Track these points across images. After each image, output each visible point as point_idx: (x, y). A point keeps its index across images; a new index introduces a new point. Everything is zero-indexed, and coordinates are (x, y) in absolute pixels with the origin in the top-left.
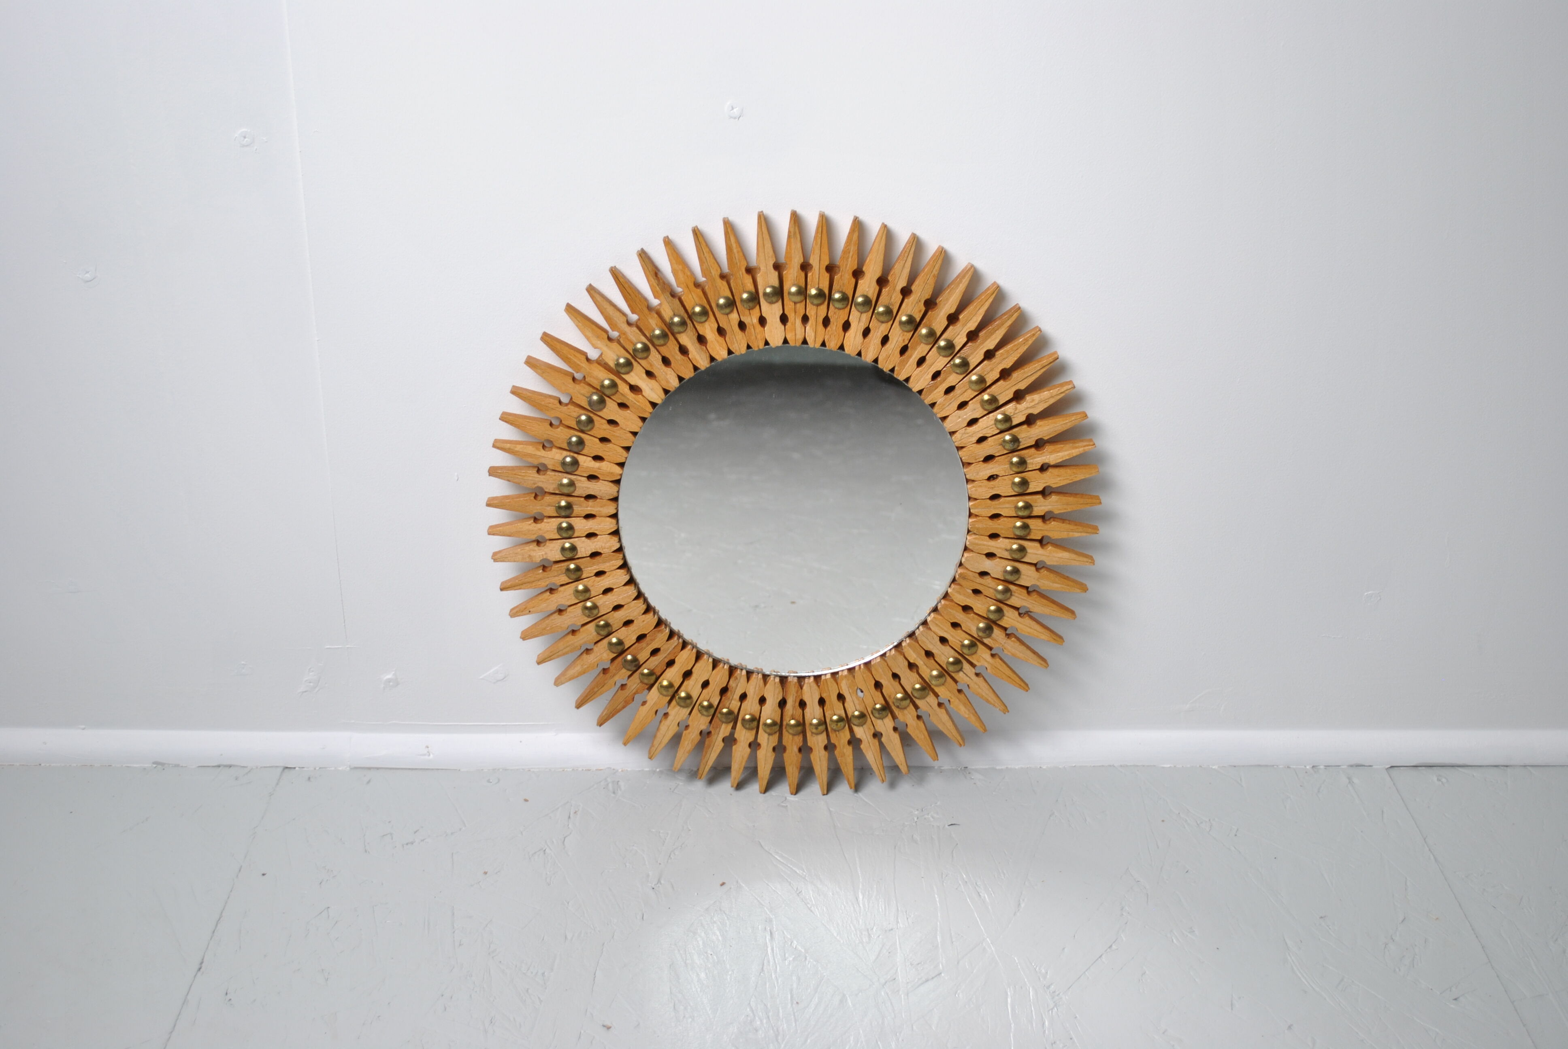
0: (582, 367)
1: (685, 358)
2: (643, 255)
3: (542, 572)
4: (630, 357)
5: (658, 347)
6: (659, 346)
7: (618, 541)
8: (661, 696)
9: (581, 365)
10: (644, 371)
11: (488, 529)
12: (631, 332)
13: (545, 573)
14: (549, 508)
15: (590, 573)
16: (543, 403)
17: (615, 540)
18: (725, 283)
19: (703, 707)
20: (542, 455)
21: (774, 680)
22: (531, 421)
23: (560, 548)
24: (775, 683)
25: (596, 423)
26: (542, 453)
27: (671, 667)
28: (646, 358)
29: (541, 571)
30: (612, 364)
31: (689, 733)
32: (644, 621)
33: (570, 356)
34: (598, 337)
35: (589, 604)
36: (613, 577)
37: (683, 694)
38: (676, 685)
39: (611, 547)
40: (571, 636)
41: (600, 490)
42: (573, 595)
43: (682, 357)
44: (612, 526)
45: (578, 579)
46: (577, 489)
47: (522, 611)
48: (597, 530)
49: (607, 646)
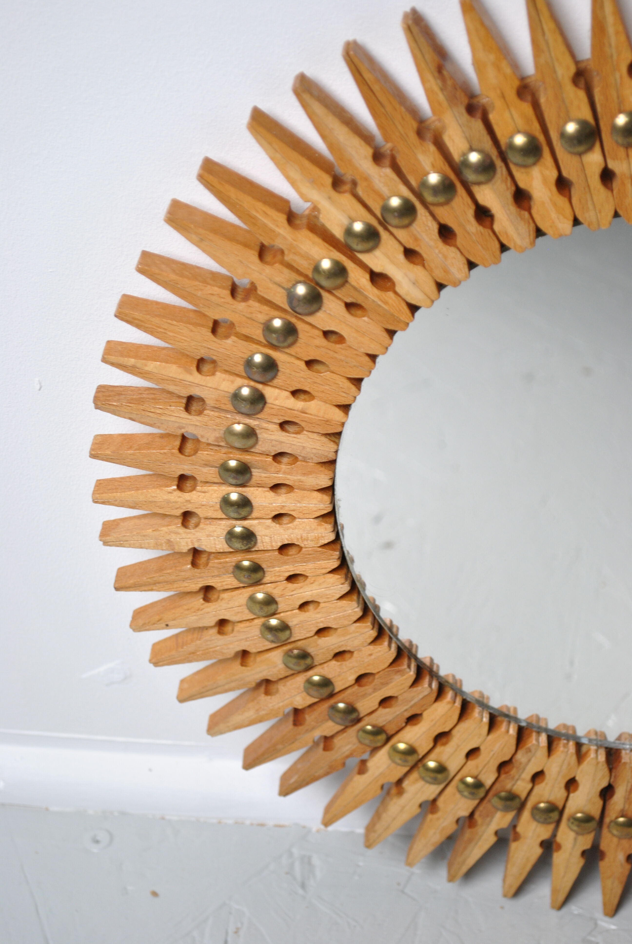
0: (279, 234)
1: (487, 232)
2: (415, 29)
3: (190, 569)
4: (374, 223)
5: (432, 208)
6: (434, 205)
7: (332, 530)
8: (393, 765)
9: (278, 230)
10: (402, 249)
11: (94, 494)
12: (381, 176)
13: (196, 570)
14: (206, 470)
15: (279, 576)
16: (199, 294)
17: (326, 529)
18: (582, 95)
19: (467, 785)
20: (196, 382)
21: (597, 757)
22: (175, 323)
23: (225, 533)
24: (598, 763)
25: (301, 335)
26: (196, 378)
27: (415, 724)
28: (406, 226)
29: (189, 566)
30: (338, 233)
31: (438, 819)
32: (371, 655)
33: (254, 213)
34: (314, 182)
35: (274, 622)
36: (320, 585)
37: (432, 764)
38: (422, 752)
39: (318, 539)
40: (240, 667)
41: (304, 447)
42: (245, 607)
43: (480, 228)
44: (322, 506)
45: (258, 583)
46: (260, 443)
47: (154, 624)
48: (294, 510)
49: (302, 685)
